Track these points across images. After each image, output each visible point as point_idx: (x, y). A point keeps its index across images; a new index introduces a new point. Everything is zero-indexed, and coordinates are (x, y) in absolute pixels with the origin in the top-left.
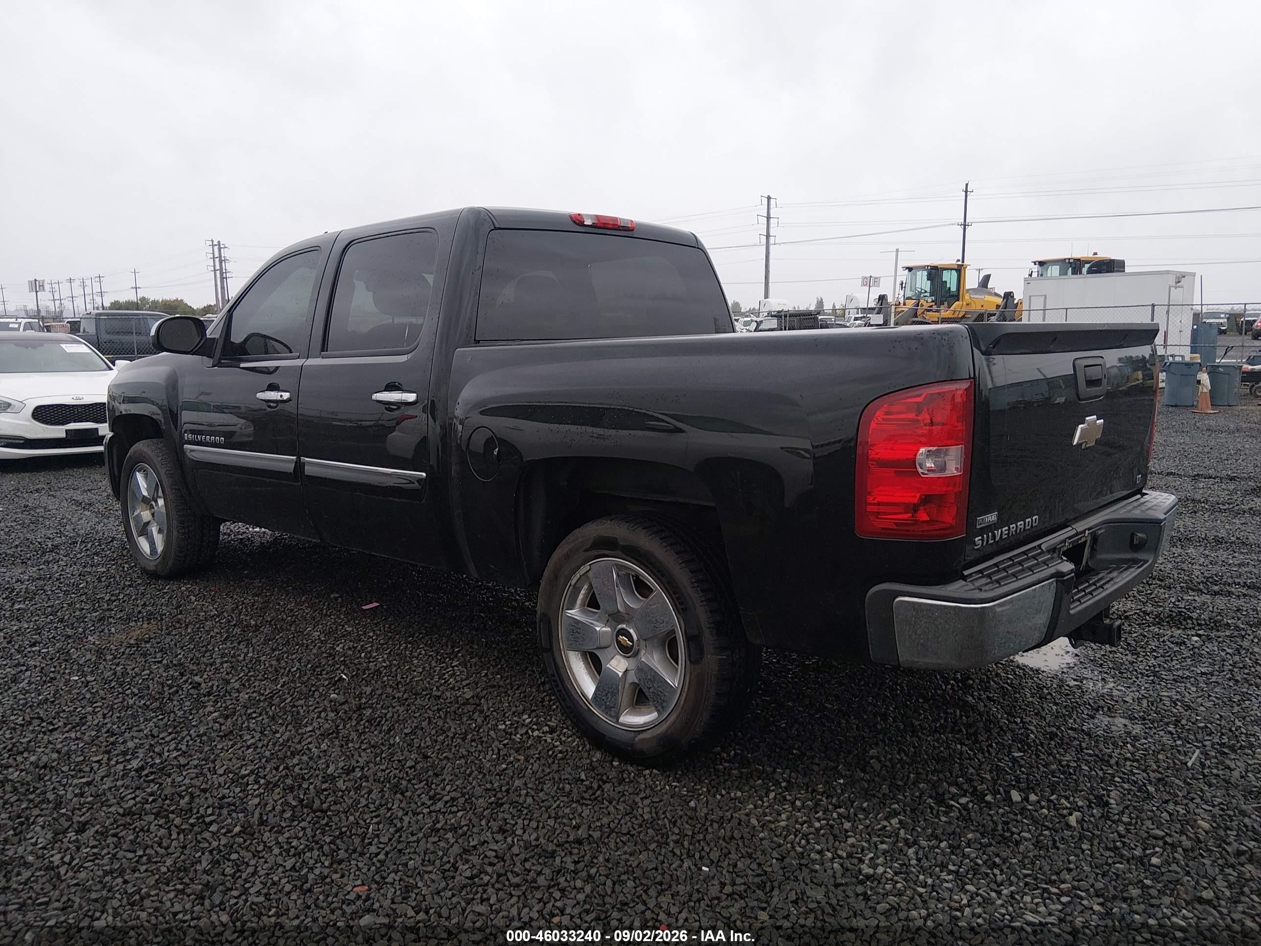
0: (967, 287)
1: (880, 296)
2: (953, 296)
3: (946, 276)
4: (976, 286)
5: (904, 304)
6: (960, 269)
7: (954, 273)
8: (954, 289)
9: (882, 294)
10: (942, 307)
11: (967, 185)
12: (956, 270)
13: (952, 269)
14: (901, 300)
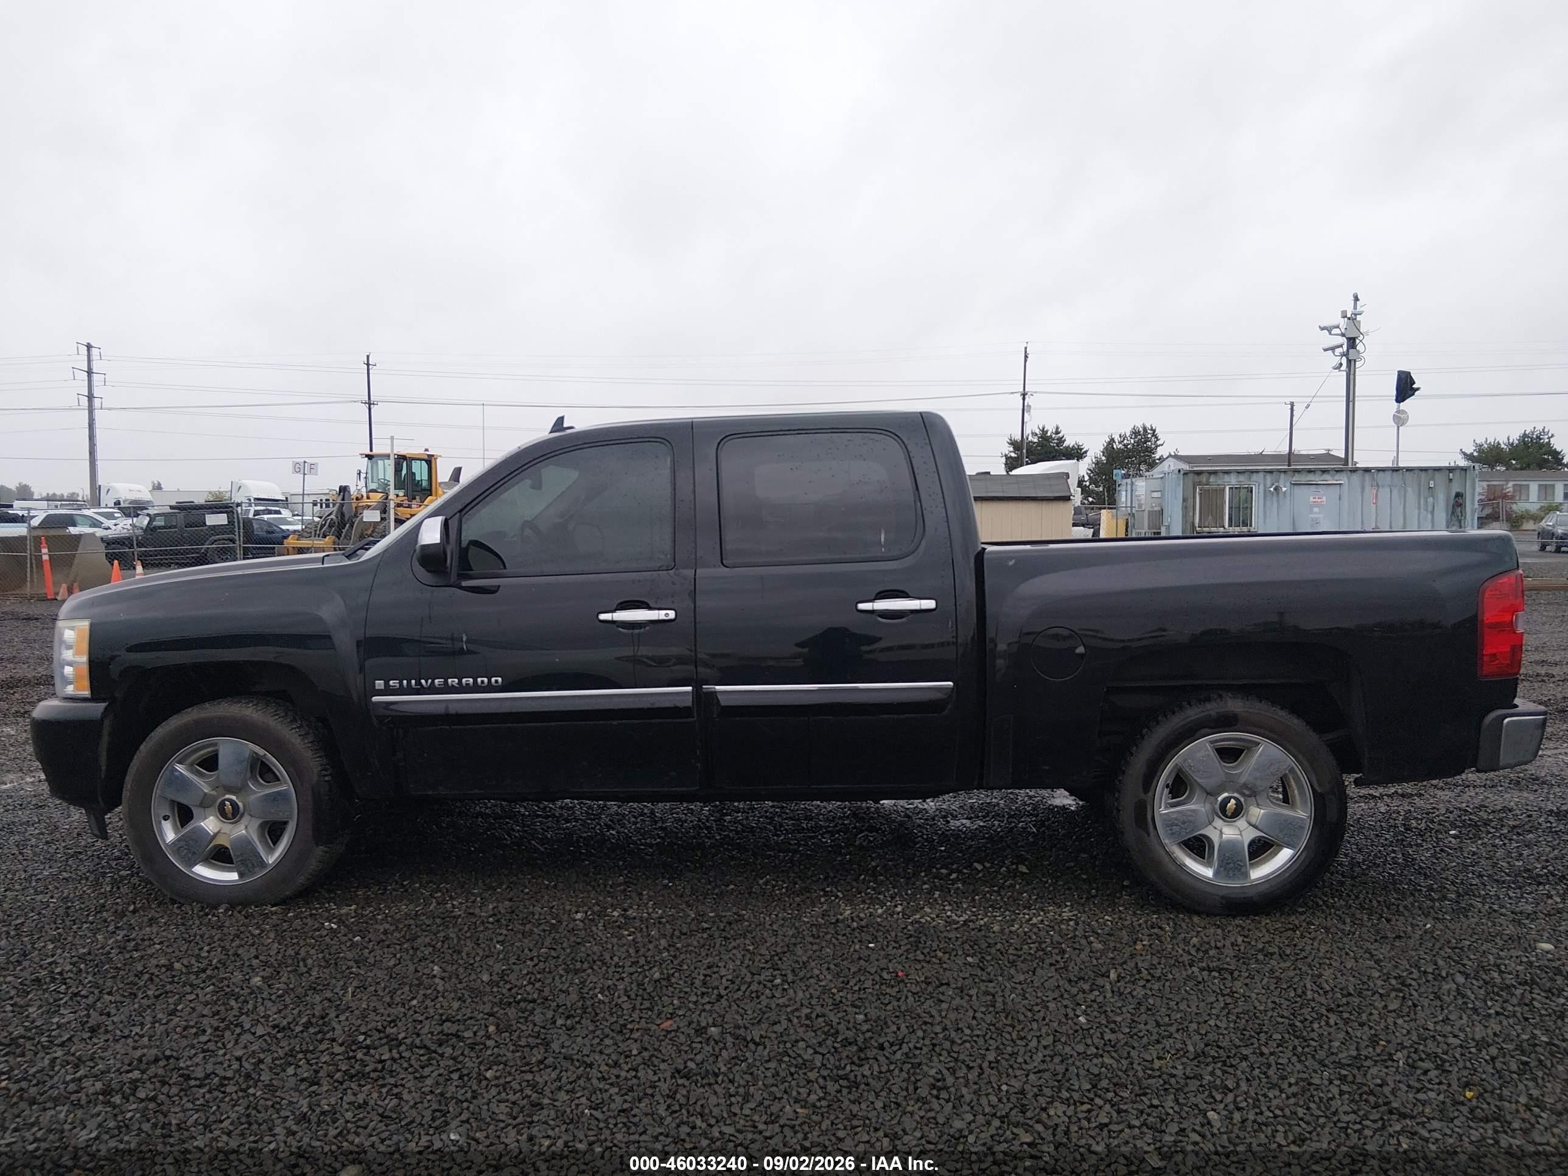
0: (439, 480)
1: (341, 488)
2: (425, 490)
3: (416, 467)
4: (447, 480)
5: (368, 498)
6: (430, 461)
7: (424, 465)
8: (425, 484)
9: (344, 484)
10: (414, 502)
11: (368, 357)
12: (426, 461)
13: (421, 460)
14: (364, 492)
